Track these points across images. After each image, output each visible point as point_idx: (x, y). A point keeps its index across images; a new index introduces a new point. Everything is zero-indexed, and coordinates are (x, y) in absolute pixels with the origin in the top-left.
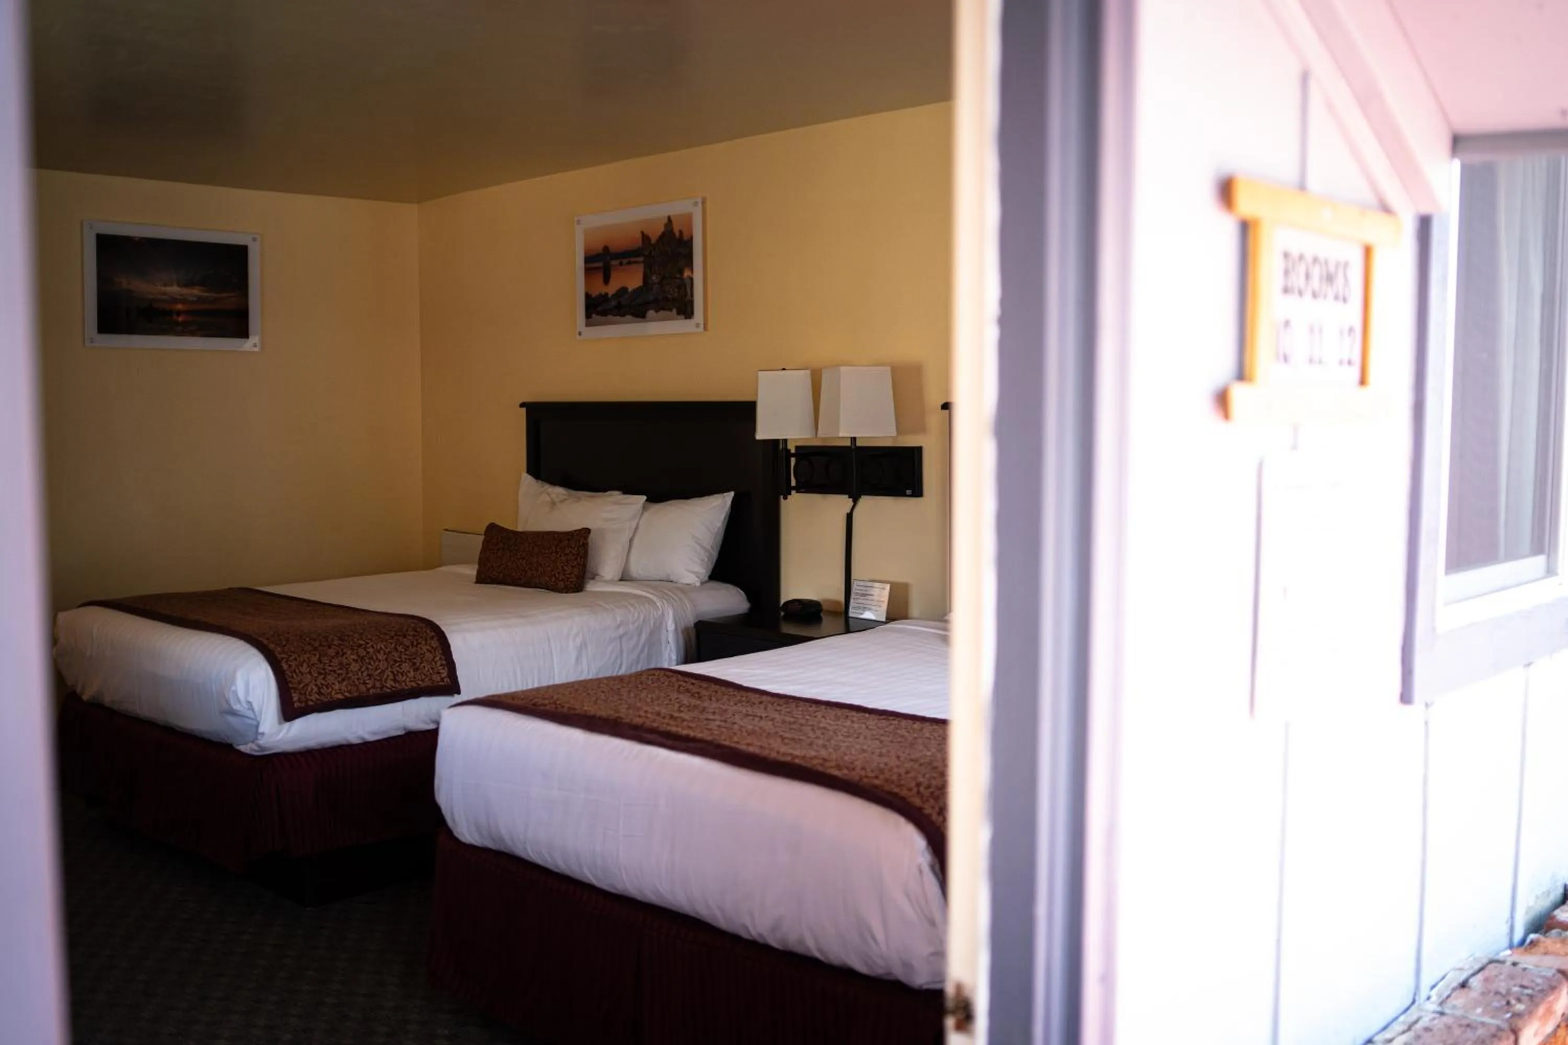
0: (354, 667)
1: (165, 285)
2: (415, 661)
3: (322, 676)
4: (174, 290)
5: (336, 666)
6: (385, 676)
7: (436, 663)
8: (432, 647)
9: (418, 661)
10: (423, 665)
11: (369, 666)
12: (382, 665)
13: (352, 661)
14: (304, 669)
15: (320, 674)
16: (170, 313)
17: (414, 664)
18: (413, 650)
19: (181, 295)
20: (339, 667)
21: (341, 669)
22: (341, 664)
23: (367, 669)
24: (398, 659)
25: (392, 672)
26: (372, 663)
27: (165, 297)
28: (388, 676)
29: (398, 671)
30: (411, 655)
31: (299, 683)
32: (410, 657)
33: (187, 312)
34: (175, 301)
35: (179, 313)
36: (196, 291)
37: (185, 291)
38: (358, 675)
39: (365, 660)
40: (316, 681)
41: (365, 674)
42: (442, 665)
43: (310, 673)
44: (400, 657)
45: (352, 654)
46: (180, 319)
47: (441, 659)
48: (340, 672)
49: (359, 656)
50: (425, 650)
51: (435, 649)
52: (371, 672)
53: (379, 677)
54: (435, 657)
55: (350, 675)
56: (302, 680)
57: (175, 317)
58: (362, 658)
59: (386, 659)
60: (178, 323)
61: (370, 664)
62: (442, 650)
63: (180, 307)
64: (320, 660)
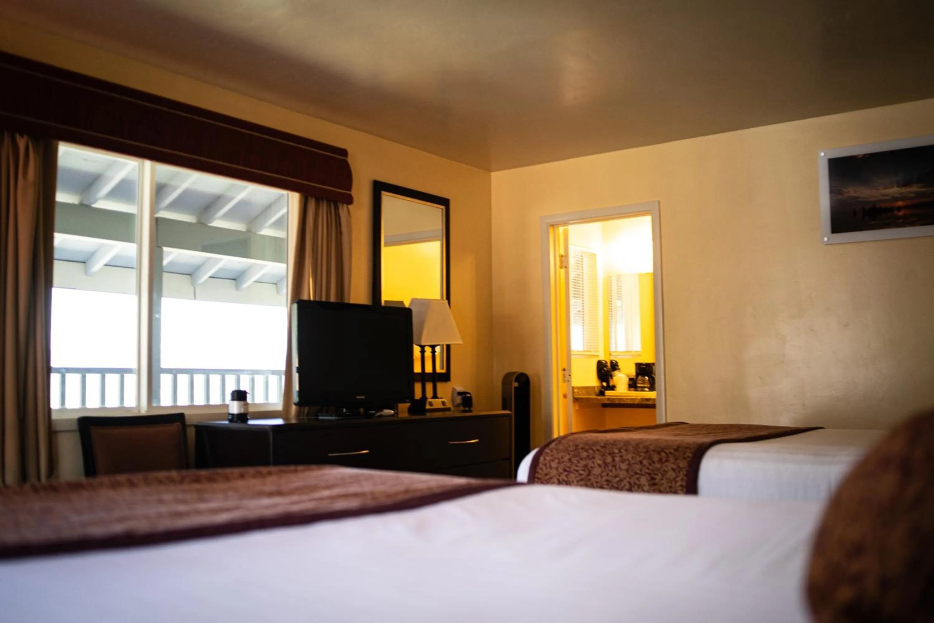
0: (597, 471)
1: (887, 188)
2: (656, 477)
3: (566, 473)
4: (895, 191)
5: (580, 467)
6: (622, 485)
7: (676, 482)
8: (679, 467)
9: (658, 477)
10: (662, 482)
11: (610, 473)
12: (622, 474)
13: (596, 465)
14: (554, 465)
15: (565, 470)
16: (892, 210)
17: (653, 479)
18: (658, 466)
19: (901, 194)
20: (583, 468)
21: (584, 470)
22: (586, 466)
23: (608, 475)
24: (639, 472)
25: (629, 483)
26: (614, 470)
27: (886, 198)
28: (625, 486)
29: (635, 483)
30: (652, 471)
31: (546, 475)
32: (651, 472)
33: (905, 207)
34: (895, 199)
35: (899, 209)
36: (914, 189)
37: (904, 190)
38: (597, 479)
39: (608, 467)
40: (559, 476)
41: (605, 478)
42: (681, 486)
43: (557, 469)
44: (641, 470)
45: (600, 459)
46: (901, 213)
47: (682, 480)
48: (581, 472)
49: (604, 462)
50: (669, 468)
51: (681, 469)
52: (610, 478)
53: (618, 484)
54: (677, 476)
55: (591, 477)
56: (550, 472)
57: (896, 212)
58: (606, 465)
59: (627, 470)
60: (899, 217)
61: (611, 471)
62: (687, 471)
63: (900, 203)
64: (570, 460)
